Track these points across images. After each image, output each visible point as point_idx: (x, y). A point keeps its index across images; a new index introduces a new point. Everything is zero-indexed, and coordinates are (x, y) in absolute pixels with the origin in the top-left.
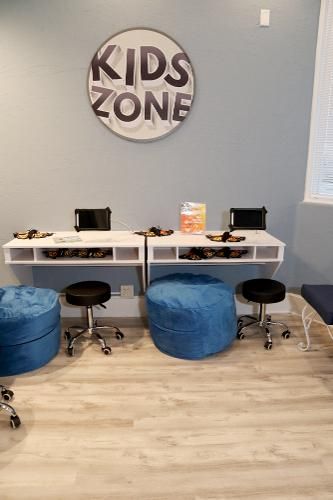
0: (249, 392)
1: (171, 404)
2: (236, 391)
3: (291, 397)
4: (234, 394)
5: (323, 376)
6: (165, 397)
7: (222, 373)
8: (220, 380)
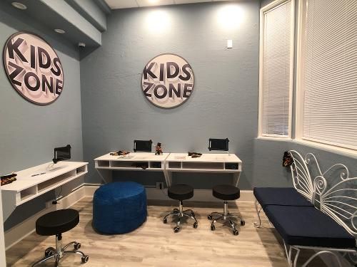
0: (214, 249)
1: (166, 251)
2: (206, 247)
3: (239, 255)
4: (205, 249)
5: (265, 244)
6: (165, 246)
7: (202, 236)
8: (199, 239)
